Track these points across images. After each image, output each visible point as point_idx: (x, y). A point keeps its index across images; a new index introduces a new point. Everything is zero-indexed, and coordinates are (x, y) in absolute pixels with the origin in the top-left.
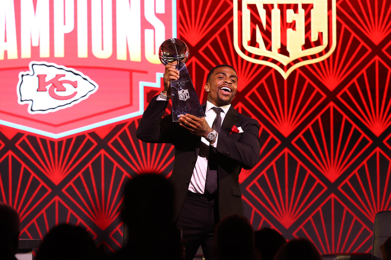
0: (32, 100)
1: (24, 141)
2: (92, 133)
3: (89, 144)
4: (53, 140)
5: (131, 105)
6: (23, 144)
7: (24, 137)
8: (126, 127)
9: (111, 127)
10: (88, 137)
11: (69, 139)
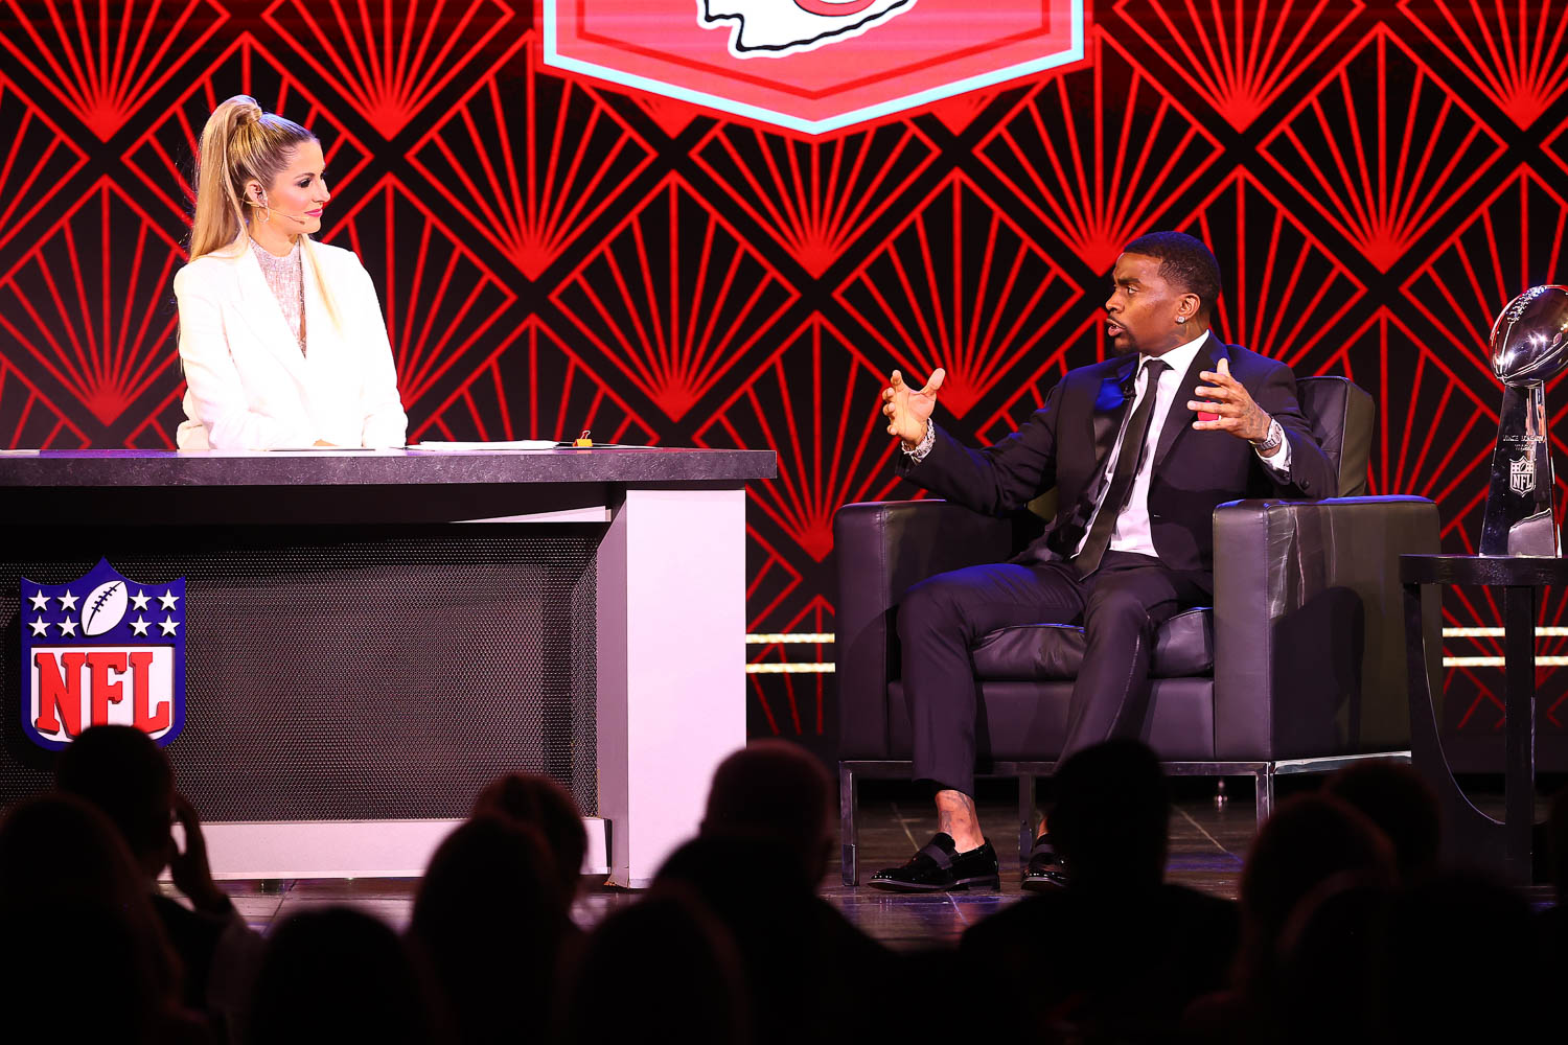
0: (740, 17)
1: (716, 141)
2: (926, 118)
3: (916, 151)
4: (804, 139)
5: (1045, 29)
6: (714, 153)
7: (717, 131)
8: (1028, 100)
9: (983, 99)
10: (913, 129)
11: (853, 137)
